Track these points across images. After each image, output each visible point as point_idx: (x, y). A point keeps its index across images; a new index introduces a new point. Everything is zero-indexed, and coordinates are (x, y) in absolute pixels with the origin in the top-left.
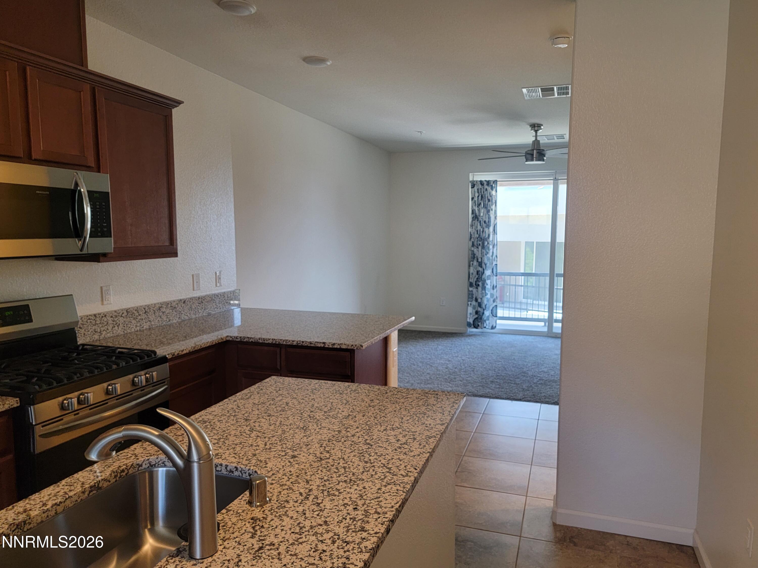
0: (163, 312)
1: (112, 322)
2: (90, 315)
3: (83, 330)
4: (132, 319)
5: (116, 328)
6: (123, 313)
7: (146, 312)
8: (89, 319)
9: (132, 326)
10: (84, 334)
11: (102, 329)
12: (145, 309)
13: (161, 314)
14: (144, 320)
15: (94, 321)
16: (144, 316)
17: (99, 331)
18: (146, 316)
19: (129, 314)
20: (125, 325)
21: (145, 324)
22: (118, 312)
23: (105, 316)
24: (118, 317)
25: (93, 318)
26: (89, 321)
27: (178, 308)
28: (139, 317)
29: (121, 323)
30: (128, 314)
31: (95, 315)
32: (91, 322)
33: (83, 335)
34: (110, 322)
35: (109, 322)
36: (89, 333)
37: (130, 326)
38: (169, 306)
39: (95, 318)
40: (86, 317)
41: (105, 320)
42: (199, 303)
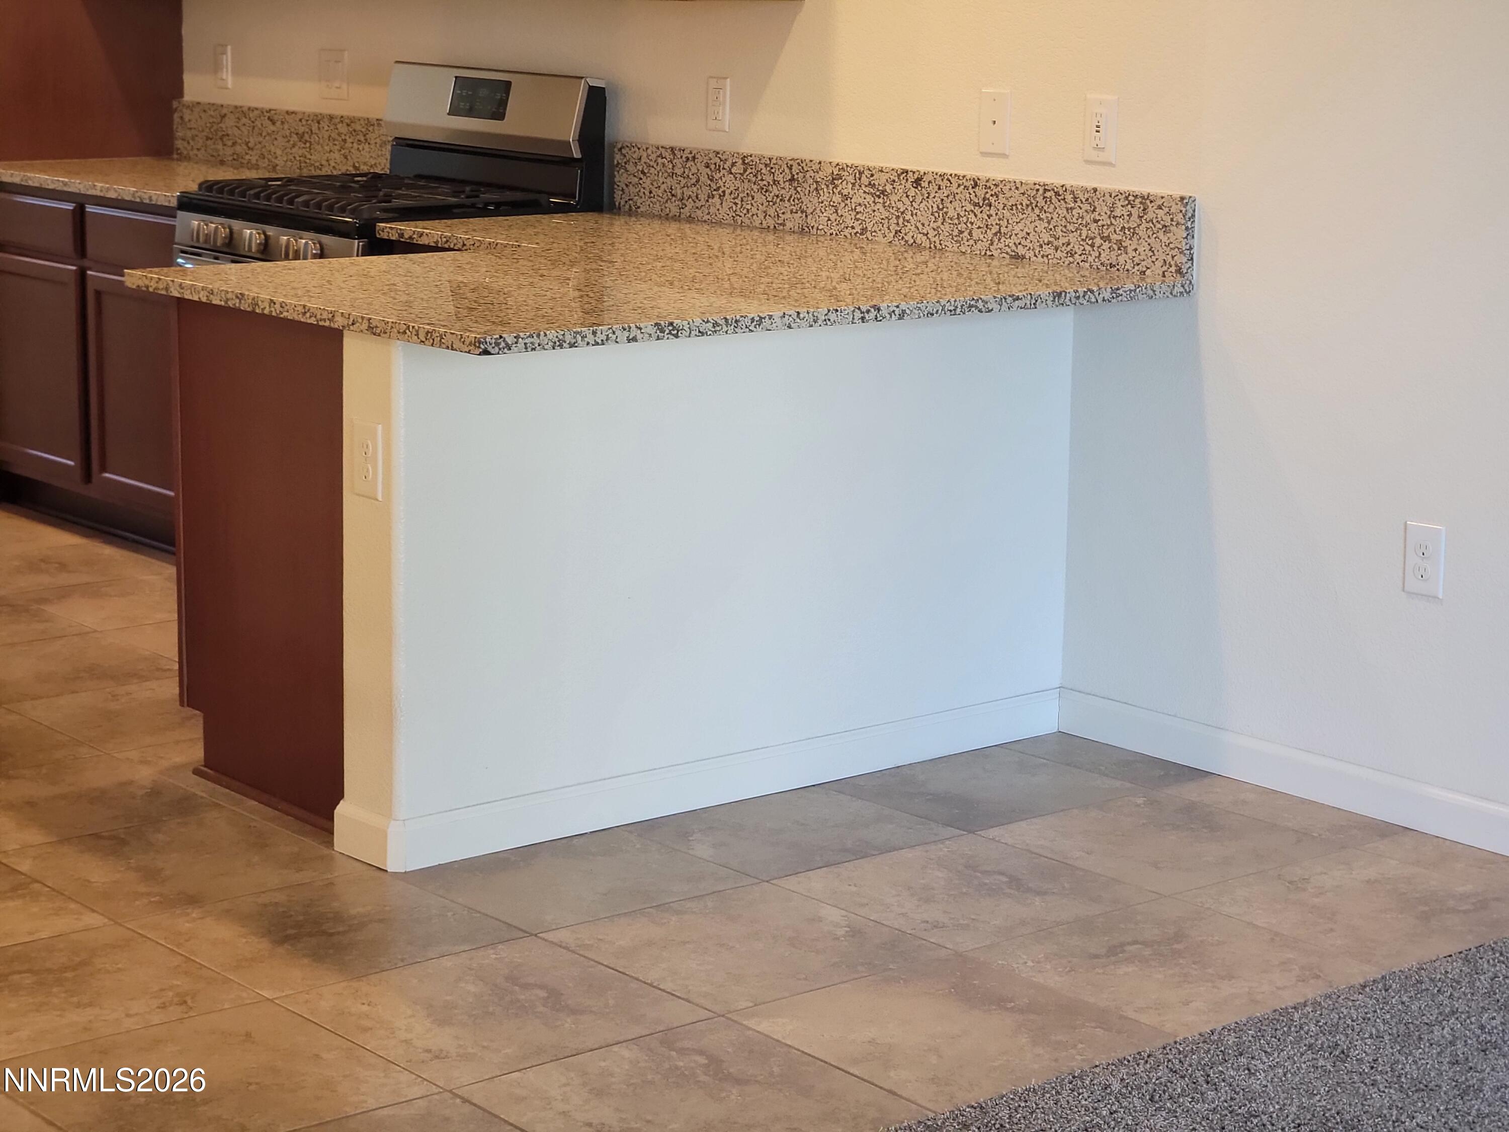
0: (846, 197)
1: (709, 182)
2: (662, 147)
3: (648, 182)
4: (755, 187)
5: (716, 200)
6: (733, 164)
7: (792, 179)
8: (661, 156)
9: (754, 210)
10: (651, 192)
11: (688, 192)
12: (790, 168)
13: (837, 198)
14: (787, 204)
15: (671, 166)
16: (787, 191)
17: (679, 196)
18: (793, 191)
19: (749, 171)
20: (738, 201)
21: (788, 215)
22: (723, 158)
23: (694, 158)
24: (723, 172)
25: (667, 154)
26: (660, 160)
27: (894, 198)
28: (775, 190)
29: (728, 192)
30: (745, 171)
31: (672, 149)
32: (664, 165)
33: (647, 193)
34: (704, 179)
35: (702, 178)
36: (660, 192)
37: (749, 207)
38: (865, 181)
39: (672, 157)
40: (655, 149)
41: (694, 170)
42: (976, 205)
